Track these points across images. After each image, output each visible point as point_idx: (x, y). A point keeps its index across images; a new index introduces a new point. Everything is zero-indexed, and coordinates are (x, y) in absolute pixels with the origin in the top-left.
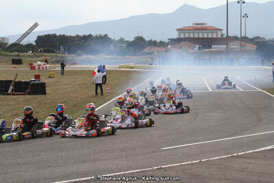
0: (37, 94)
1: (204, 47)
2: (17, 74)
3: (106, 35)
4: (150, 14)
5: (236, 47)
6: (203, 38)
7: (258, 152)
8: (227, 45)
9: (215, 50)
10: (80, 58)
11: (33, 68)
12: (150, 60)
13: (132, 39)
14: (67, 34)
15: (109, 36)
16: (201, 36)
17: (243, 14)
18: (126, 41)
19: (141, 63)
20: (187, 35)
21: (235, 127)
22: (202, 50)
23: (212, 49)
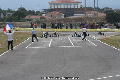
1: (68, 15)
5: (91, 15)
6: (68, 9)
9: (76, 17)
16: (66, 7)
20: (56, 7)
21: (93, 72)
22: (67, 18)
23: (74, 17)
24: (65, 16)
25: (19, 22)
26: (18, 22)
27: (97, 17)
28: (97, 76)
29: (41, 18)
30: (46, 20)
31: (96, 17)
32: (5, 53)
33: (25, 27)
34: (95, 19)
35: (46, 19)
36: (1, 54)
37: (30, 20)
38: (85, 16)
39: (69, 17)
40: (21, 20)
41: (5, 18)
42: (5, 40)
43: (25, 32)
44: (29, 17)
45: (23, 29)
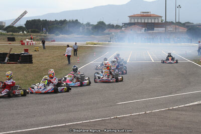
0: (26, 63)
1: (149, 29)
2: (11, 49)
3: (77, 20)
4: (109, 5)
5: (172, 29)
6: (148, 23)
7: (188, 106)
8: (166, 28)
10: (58, 37)
11: (23, 44)
12: (109, 39)
13: (95, 23)
14: (48, 19)
15: (79, 21)
16: (146, 21)
17: (177, 5)
18: (92, 25)
19: (102, 41)
20: (136, 21)
22: (147, 32)
23: (155, 31)
25: (98, 35)
37: (109, 34)
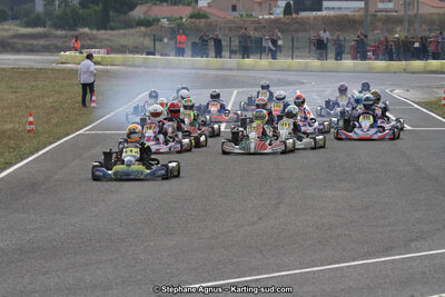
9: (332, 13)
12: (148, 42)
21: (390, 228)
22: (294, 15)
23: (323, 13)
24: (287, 10)
25: (105, 29)
26: (103, 32)
27: (415, 15)
28: (405, 246)
29: (191, 17)
30: (210, 25)
31: (411, 13)
32: (47, 149)
33: (131, 52)
34: (406, 24)
35: (212, 19)
36: (32, 154)
37: (147, 23)
38: (366, 8)
39: (304, 14)
40: (112, 24)
41: (49, 14)
42: (46, 100)
43: (130, 69)
44: (145, 13)
45: (118, 57)
